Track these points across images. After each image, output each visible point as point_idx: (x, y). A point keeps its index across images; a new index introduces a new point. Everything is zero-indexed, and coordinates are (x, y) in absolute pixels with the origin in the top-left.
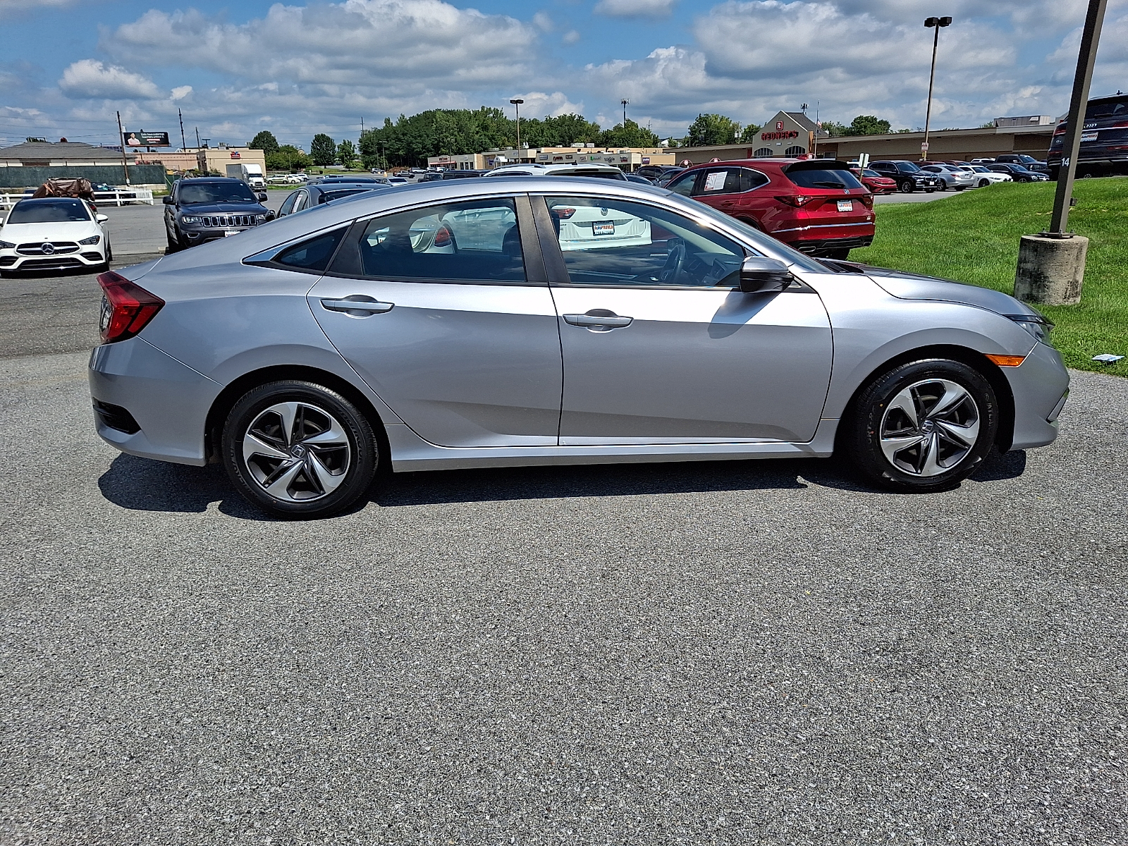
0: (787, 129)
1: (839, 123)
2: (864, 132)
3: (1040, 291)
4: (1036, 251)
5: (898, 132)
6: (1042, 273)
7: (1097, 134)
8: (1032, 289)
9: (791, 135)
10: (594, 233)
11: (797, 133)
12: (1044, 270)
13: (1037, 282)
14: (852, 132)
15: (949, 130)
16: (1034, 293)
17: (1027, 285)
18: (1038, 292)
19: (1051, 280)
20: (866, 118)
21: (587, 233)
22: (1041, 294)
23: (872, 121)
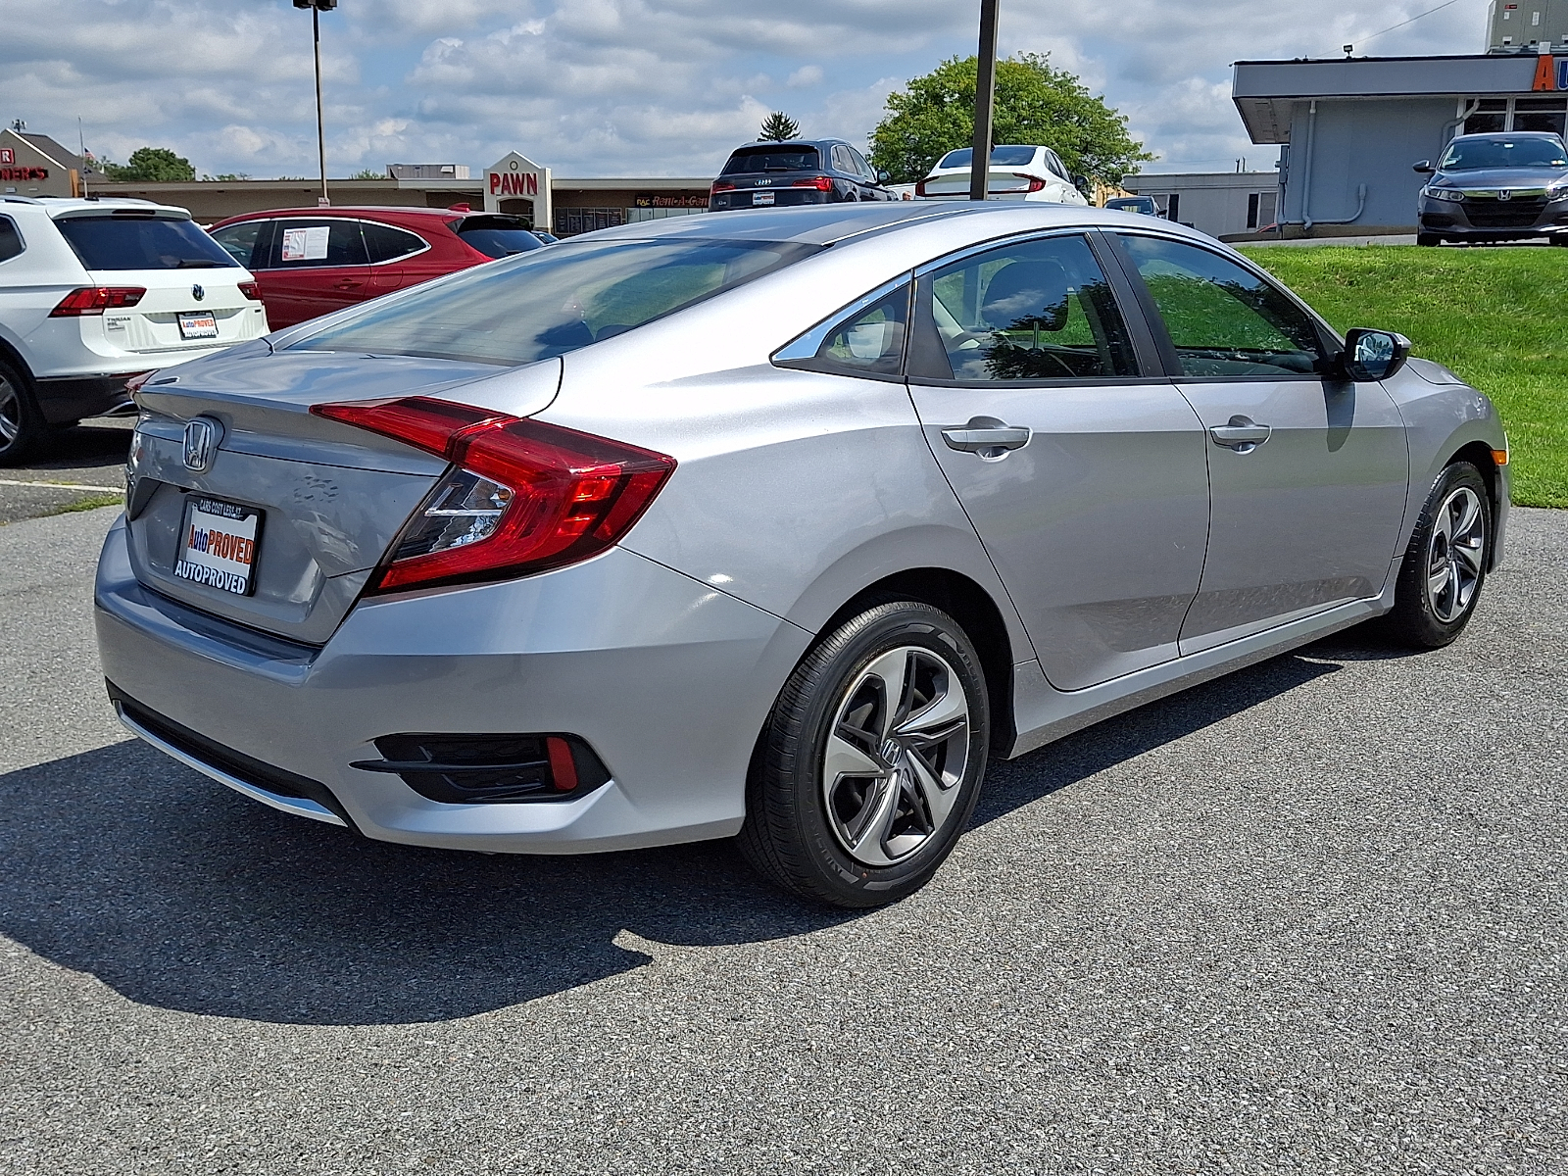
0: (23, 163)
1: (105, 158)
2: (156, 176)
5: (217, 180)
7: (773, 194)
9: (33, 174)
10: (183, 334)
11: (46, 172)
14: (132, 175)
15: (289, 180)
20: (157, 153)
21: (168, 334)
23: (168, 158)
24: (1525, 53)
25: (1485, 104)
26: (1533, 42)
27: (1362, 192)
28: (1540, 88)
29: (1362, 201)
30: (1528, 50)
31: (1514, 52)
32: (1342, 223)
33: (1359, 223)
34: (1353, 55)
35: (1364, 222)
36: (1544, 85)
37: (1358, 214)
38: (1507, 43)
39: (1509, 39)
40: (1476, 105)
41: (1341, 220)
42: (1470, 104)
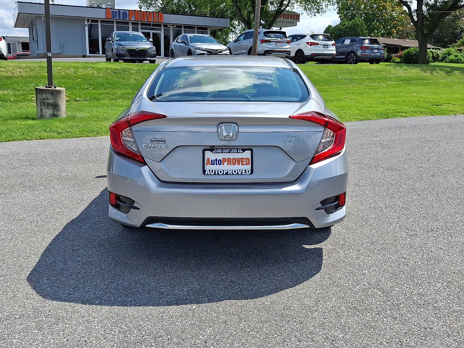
3: (58, 112)
4: (53, 94)
6: (57, 104)
8: (54, 112)
12: (58, 103)
13: (56, 108)
16: (55, 113)
17: (51, 110)
18: (57, 112)
19: (61, 106)
22: (58, 113)
24: (98, 7)
25: (92, 21)
26: (100, 4)
27: (62, 45)
28: (108, 18)
29: (62, 48)
30: (99, 6)
31: (95, 7)
32: (57, 54)
33: (62, 54)
34: (54, 3)
35: (63, 54)
36: (109, 17)
37: (61, 52)
38: (93, 4)
39: (94, 3)
40: (90, 21)
41: (56, 53)
42: (88, 21)
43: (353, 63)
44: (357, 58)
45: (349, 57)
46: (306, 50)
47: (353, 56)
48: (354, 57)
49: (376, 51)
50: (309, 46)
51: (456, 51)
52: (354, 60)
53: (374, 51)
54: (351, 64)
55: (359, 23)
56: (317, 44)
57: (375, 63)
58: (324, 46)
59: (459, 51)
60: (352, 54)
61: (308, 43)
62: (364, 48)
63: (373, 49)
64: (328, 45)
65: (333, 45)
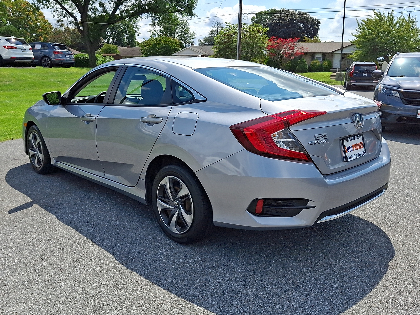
43: (48, 67)
44: (52, 62)
45: (43, 61)
46: (4, 54)
47: (47, 60)
48: (49, 61)
49: (67, 56)
50: (7, 50)
51: (102, 57)
52: (49, 64)
53: (66, 56)
54: (46, 67)
55: (12, 29)
56: (16, 48)
57: (66, 67)
58: (22, 50)
59: (104, 57)
60: (46, 59)
61: (4, 47)
62: (57, 53)
63: (65, 54)
64: (25, 49)
65: (30, 49)
